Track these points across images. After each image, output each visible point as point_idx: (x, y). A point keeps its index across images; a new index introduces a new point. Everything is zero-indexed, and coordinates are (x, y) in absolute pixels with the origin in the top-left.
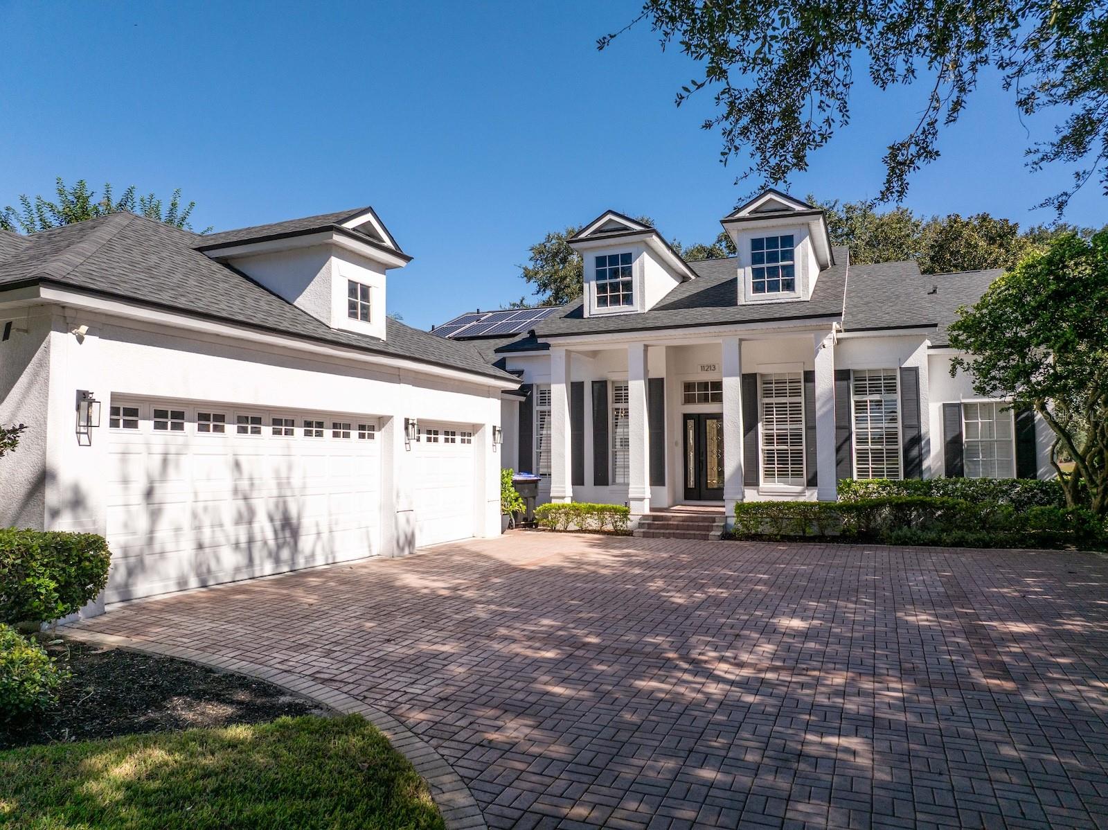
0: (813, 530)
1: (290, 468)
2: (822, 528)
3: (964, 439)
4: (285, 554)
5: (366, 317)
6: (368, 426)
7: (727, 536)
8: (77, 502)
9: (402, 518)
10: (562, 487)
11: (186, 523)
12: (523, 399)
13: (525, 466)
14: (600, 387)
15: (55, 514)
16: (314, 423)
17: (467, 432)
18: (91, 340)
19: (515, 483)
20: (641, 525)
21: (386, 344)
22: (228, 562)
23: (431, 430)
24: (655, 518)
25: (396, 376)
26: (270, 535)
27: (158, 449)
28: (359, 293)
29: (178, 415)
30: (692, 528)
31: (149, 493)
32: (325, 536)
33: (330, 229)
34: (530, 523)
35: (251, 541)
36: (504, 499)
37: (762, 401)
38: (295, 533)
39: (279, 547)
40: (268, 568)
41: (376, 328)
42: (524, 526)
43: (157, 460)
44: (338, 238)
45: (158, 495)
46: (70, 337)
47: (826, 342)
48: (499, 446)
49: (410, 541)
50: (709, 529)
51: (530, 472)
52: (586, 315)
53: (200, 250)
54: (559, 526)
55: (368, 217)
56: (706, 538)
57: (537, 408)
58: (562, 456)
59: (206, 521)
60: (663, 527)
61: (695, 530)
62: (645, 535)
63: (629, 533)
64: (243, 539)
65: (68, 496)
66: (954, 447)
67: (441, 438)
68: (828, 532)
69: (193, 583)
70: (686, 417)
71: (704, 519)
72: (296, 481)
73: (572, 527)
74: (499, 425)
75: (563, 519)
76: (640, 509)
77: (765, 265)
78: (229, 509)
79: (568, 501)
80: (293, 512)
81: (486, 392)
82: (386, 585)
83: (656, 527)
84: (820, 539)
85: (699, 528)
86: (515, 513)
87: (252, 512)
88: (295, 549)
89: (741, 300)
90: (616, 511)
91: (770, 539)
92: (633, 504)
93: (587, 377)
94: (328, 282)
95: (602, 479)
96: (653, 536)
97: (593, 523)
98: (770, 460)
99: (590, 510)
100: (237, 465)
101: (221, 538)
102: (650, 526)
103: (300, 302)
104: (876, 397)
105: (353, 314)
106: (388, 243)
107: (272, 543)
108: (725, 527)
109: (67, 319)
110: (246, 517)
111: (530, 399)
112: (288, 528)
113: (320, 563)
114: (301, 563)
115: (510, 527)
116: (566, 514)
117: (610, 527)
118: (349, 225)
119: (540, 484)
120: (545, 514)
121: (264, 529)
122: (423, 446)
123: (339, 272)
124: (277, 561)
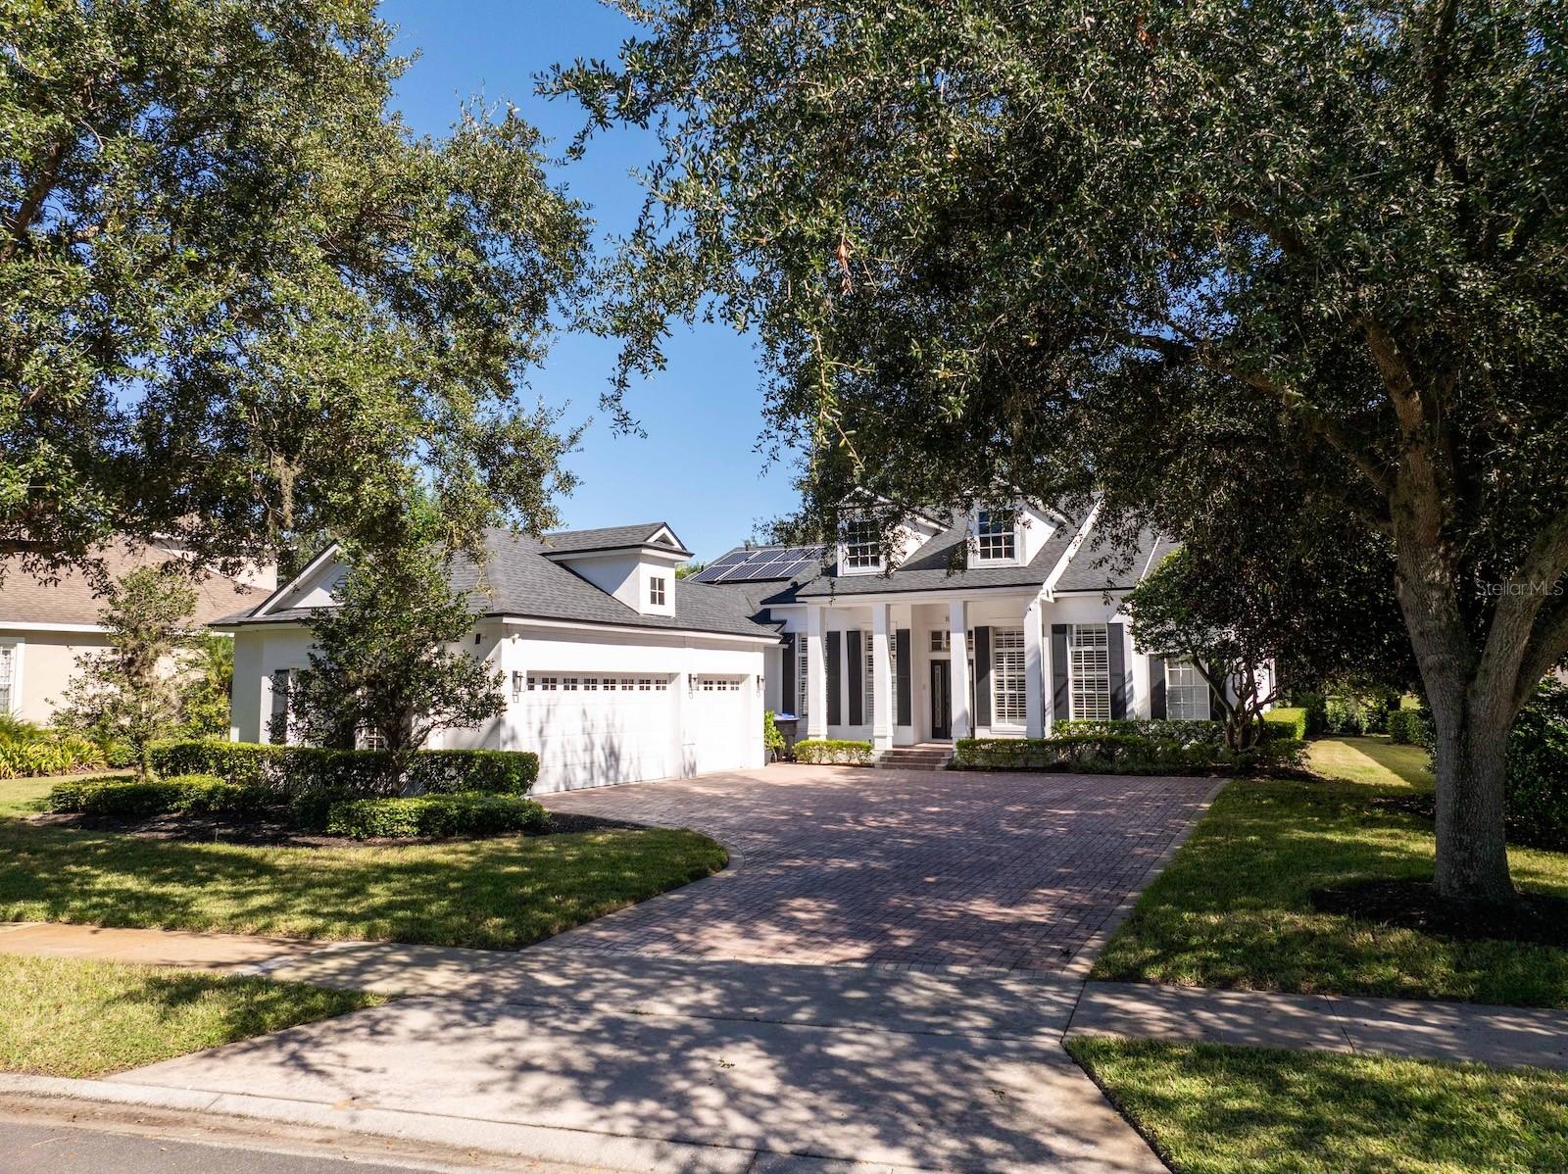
0: (1020, 763)
1: (614, 714)
2: (1027, 760)
3: (1168, 685)
4: (611, 773)
5: (662, 602)
6: (662, 681)
7: (952, 767)
8: (513, 738)
9: (687, 749)
10: (817, 724)
11: (559, 750)
12: (786, 646)
13: (788, 707)
14: (854, 637)
15: (505, 743)
16: (628, 681)
17: (736, 681)
18: (519, 642)
19: (777, 723)
20: (882, 759)
21: (676, 620)
22: (580, 777)
23: (707, 682)
24: (896, 753)
25: (683, 643)
26: (603, 759)
27: (545, 702)
28: (658, 584)
29: (554, 681)
30: (924, 761)
31: (541, 732)
32: (635, 761)
33: (640, 546)
34: (790, 758)
35: (592, 763)
36: (767, 737)
37: (993, 650)
38: (617, 760)
39: (608, 769)
40: (602, 782)
41: (668, 609)
42: (785, 760)
43: (545, 709)
44: (644, 551)
45: (545, 733)
46: (510, 640)
47: (1032, 606)
48: (762, 692)
49: (693, 769)
50: (938, 761)
51: (792, 713)
52: (839, 574)
53: (543, 555)
54: (814, 761)
55: (664, 530)
56: (933, 769)
57: (798, 655)
58: (817, 700)
59: (568, 748)
60: (900, 760)
61: (927, 761)
62: (884, 767)
63: (870, 766)
64: (588, 761)
65: (510, 733)
66: (1158, 692)
67: (715, 686)
68: (1031, 764)
69: (562, 788)
70: (934, 663)
71: (935, 754)
72: (617, 723)
73: (825, 760)
74: (762, 677)
75: (817, 754)
76: (883, 745)
77: (991, 535)
78: (580, 741)
79: (823, 739)
80: (616, 745)
81: (752, 648)
82: (683, 791)
83: (896, 759)
84: (1024, 770)
85: (929, 761)
86: (777, 749)
87: (592, 744)
88: (617, 772)
89: (971, 565)
90: (861, 747)
91: (983, 769)
92: (877, 741)
93: (843, 627)
94: (637, 580)
95: (856, 719)
96: (891, 768)
97: (842, 757)
98: (1001, 703)
99: (841, 747)
100: (584, 713)
101: (576, 761)
102: (890, 760)
103: (617, 594)
104: (1089, 648)
105: (653, 601)
106: (677, 546)
107: (603, 764)
108: (950, 760)
109: (508, 631)
110: (590, 748)
111: (792, 646)
112: (613, 755)
113: (632, 780)
114: (621, 780)
115: (773, 760)
116: (820, 750)
117: (856, 761)
118: (651, 540)
119: (799, 725)
120: (802, 750)
121: (600, 756)
122: (701, 692)
123: (645, 572)
124: (607, 778)
